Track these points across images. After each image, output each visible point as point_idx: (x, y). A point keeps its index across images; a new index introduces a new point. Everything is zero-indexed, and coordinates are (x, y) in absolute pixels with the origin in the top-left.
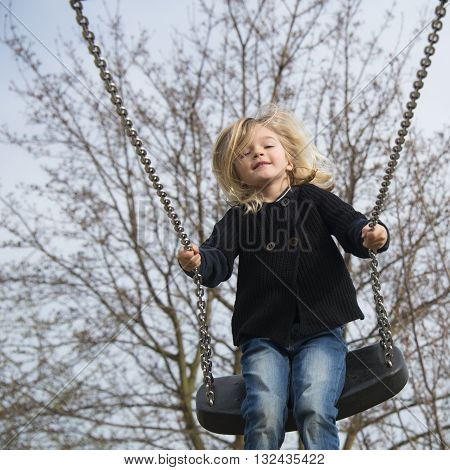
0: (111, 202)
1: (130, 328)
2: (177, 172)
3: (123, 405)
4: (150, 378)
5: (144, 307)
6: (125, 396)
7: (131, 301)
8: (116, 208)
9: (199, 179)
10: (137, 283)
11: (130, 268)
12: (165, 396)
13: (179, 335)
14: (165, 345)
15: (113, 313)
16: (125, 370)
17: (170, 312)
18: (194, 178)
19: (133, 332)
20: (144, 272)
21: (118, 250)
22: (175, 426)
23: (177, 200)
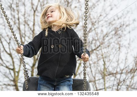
2: (11, 10)
4: (4, 76)
9: (18, 12)
13: (13, 62)
14: (9, 66)
17: (10, 55)
20: (2, 42)
23: (12, 19)
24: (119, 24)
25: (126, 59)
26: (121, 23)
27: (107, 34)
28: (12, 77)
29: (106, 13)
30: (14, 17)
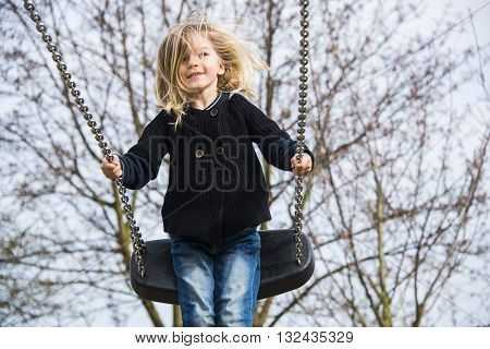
0: (41, 61)
1: (68, 179)
2: (103, 30)
3: (66, 251)
4: (90, 224)
5: (79, 161)
6: (67, 243)
7: (68, 154)
8: (46, 66)
9: (124, 36)
10: (72, 138)
11: (65, 123)
12: (105, 242)
14: (102, 194)
15: (51, 166)
16: (65, 218)
18: (119, 36)
19: (71, 183)
20: (78, 127)
21: (50, 106)
22: (116, 269)
23: (105, 57)
24: (424, 63)
25: (444, 168)
26: (429, 60)
27: (387, 96)
28: (113, 227)
29: (384, 34)
30: (113, 51)
